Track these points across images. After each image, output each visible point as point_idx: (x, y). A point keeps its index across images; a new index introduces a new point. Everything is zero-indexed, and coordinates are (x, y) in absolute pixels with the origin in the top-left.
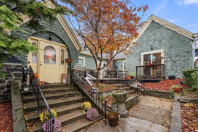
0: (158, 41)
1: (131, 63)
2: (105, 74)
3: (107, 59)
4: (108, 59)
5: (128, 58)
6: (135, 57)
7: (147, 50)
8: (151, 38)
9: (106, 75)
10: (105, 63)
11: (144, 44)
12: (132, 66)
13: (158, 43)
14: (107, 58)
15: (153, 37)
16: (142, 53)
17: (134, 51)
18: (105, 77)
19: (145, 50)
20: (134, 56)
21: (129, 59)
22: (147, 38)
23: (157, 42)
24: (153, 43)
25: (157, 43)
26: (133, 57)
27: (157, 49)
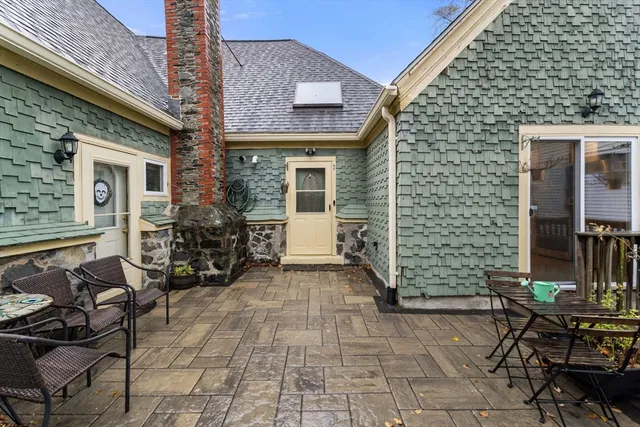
0: (619, 66)
1: (441, 191)
2: (162, 254)
3: (173, 132)
4: (185, 131)
5: (422, 147)
6: (476, 147)
7: (555, 113)
8: (580, 38)
9: (174, 256)
10: (156, 160)
11: (534, 65)
12: (454, 212)
13: (620, 84)
14: (177, 124)
15: (594, 39)
16: (524, 130)
17: (471, 102)
18: (164, 279)
19: (542, 110)
20: (471, 138)
21: (429, 159)
22: (559, 31)
23: (610, 72)
24: (592, 73)
25: (614, 83)
26: (463, 147)
27: (612, 118)
